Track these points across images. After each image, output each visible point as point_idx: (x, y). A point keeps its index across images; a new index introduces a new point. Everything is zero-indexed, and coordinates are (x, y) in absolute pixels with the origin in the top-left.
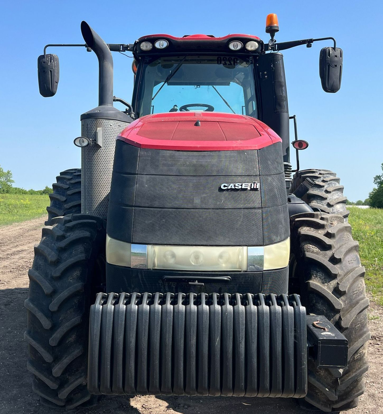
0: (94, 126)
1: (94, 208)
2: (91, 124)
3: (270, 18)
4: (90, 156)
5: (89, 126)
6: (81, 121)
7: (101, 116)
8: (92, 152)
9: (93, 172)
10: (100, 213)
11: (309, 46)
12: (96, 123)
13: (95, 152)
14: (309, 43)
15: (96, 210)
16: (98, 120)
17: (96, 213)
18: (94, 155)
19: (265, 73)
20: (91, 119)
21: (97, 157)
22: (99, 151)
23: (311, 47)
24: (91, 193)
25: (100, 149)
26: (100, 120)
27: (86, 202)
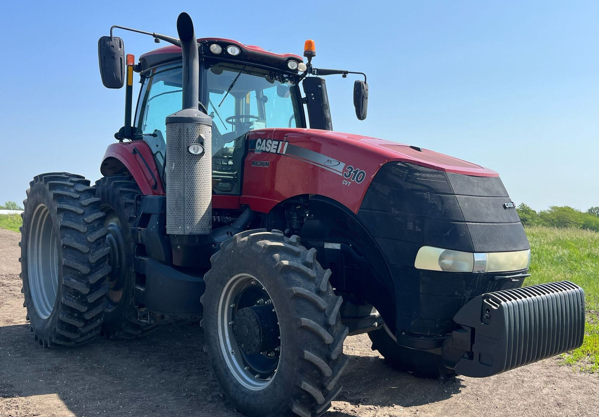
0: (196, 132)
1: (196, 222)
2: (192, 129)
3: (309, 44)
4: (191, 164)
5: (190, 131)
6: (166, 126)
7: (204, 121)
8: (193, 161)
9: (195, 183)
10: (203, 228)
11: (344, 76)
12: (199, 129)
13: (197, 160)
14: (345, 74)
15: (198, 224)
16: (201, 125)
17: (199, 227)
18: (196, 163)
19: (312, 94)
20: (192, 124)
21: (199, 166)
22: (201, 159)
23: (346, 77)
24: (193, 205)
25: (202, 158)
26: (203, 125)
27: (186, 216)
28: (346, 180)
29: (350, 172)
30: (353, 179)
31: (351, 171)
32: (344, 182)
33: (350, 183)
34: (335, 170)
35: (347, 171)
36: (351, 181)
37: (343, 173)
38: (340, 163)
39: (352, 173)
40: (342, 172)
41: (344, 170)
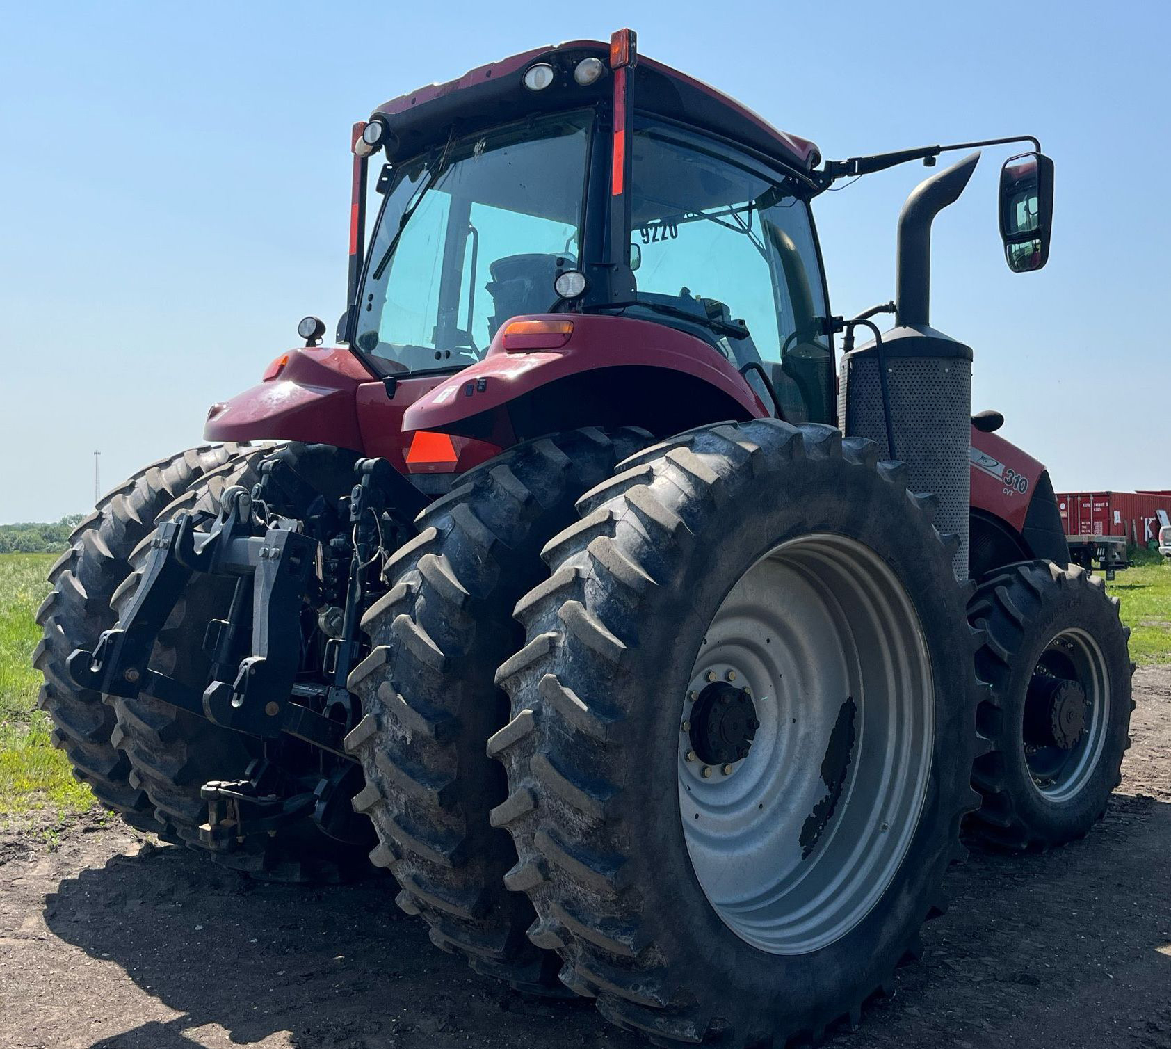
28: (1007, 487)
29: (1011, 478)
30: (1015, 487)
31: (1013, 476)
32: (1005, 491)
33: (1012, 492)
34: (994, 473)
35: (1008, 475)
36: (1013, 490)
37: (1002, 478)
38: (998, 464)
39: (1013, 478)
40: (1001, 475)
41: (1004, 473)
